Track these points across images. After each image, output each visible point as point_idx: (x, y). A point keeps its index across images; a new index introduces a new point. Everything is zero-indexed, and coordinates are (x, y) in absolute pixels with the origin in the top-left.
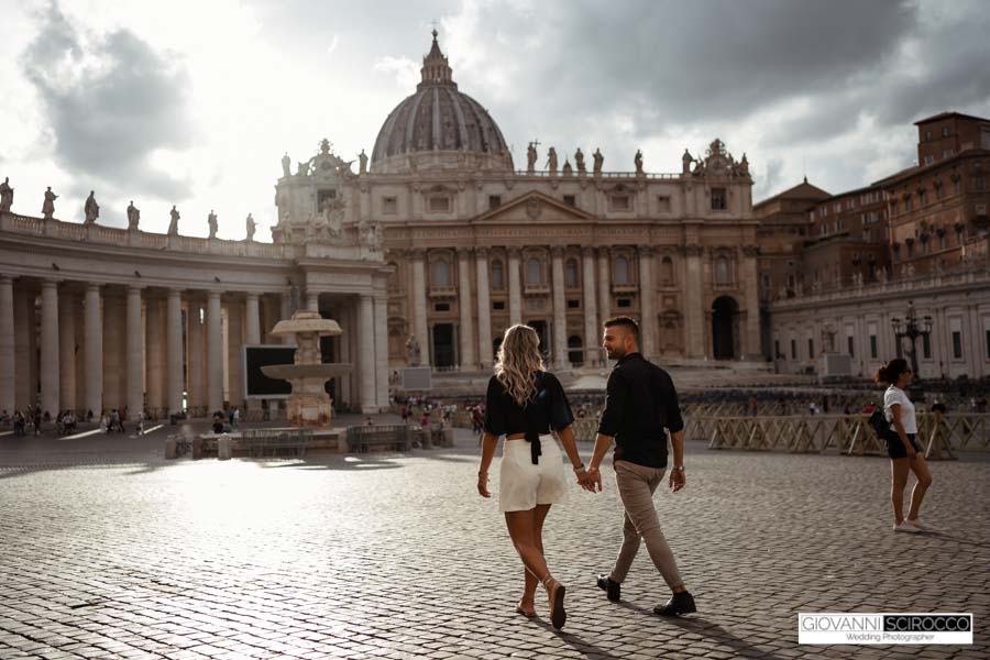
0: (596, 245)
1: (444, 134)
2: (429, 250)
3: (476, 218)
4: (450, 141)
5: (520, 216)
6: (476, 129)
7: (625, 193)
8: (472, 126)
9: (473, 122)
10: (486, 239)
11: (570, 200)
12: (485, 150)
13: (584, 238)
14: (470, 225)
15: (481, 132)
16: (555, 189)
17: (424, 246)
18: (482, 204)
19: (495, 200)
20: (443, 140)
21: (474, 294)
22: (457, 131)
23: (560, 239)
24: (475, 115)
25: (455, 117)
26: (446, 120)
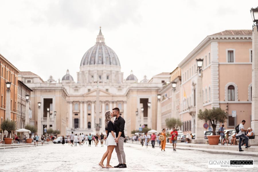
0: (112, 101)
1: (99, 60)
2: (73, 101)
3: (84, 94)
4: (100, 62)
5: (95, 94)
6: (108, 58)
7: (121, 88)
8: (107, 57)
9: (108, 56)
10: (86, 99)
11: (107, 90)
12: (111, 64)
13: (110, 99)
14: (83, 96)
15: (110, 59)
16: (104, 87)
17: (72, 101)
18: (86, 91)
19: (89, 90)
20: (98, 62)
21: (83, 112)
22: (102, 59)
23: (104, 99)
24: (108, 53)
25: (102, 55)
26: (100, 55)
